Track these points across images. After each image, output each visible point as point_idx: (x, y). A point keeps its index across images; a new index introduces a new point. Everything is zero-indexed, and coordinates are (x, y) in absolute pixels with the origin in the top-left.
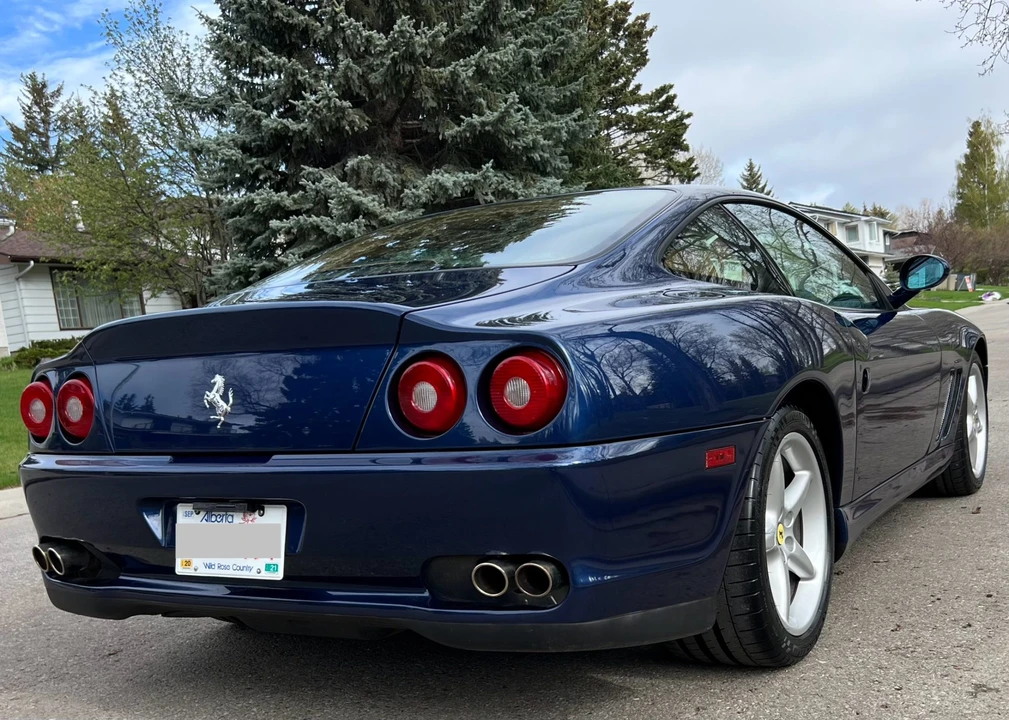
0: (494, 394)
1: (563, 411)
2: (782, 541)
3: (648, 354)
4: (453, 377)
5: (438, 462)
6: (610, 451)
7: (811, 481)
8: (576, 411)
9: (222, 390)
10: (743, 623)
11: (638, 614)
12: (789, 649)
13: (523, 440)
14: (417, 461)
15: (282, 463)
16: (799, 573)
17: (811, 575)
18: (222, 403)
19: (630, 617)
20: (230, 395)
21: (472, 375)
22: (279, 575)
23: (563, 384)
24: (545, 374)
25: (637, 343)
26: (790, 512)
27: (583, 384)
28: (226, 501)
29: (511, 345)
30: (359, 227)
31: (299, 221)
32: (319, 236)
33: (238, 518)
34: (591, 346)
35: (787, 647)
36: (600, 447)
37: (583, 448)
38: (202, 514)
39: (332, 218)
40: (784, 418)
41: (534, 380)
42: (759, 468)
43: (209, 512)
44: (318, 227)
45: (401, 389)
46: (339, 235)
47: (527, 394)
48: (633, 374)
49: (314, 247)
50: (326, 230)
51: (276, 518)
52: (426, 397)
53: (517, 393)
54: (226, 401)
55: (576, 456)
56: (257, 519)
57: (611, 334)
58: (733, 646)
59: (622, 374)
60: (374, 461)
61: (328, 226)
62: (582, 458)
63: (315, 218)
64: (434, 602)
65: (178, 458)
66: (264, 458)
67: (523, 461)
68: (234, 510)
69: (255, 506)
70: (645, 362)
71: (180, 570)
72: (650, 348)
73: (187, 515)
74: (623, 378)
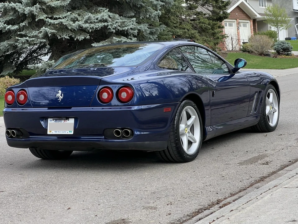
0: (119, 95)
1: (133, 99)
2: (187, 132)
3: (156, 87)
4: (111, 91)
5: (106, 109)
6: (143, 107)
7: (195, 119)
8: (136, 100)
9: (61, 94)
10: (174, 149)
11: (148, 142)
12: (186, 157)
13: (124, 105)
14: (103, 109)
15: (74, 109)
16: (192, 141)
17: (195, 142)
18: (61, 96)
19: (146, 142)
20: (63, 95)
21: (115, 91)
22: (72, 133)
23: (133, 94)
24: (129, 91)
25: (153, 84)
26: (189, 125)
27: (137, 94)
28: (61, 117)
29: (122, 85)
30: (36, 9)
31: (4, 6)
32: (15, 13)
33: (63, 121)
34: (141, 85)
35: (185, 156)
36: (141, 106)
37: (137, 106)
38: (54, 120)
39: (22, 4)
40: (186, 102)
41: (127, 92)
42: (178, 113)
43: (56, 120)
44: (15, 8)
45: (100, 94)
46: (26, 13)
47: (126, 95)
48: (153, 91)
49: (11, 18)
50: (19, 10)
51: (72, 121)
52: (105, 96)
53: (124, 95)
54: (62, 96)
55: (136, 108)
56: (67, 122)
57: (147, 82)
58: (173, 155)
59: (149, 91)
60: (93, 109)
61: (20, 8)
62: (137, 108)
63: (13, 4)
64: (105, 139)
65: (49, 108)
66: (70, 108)
67: (124, 109)
68: (62, 119)
69: (67, 118)
70: (156, 88)
71: (48, 133)
72: (157, 85)
73: (51, 121)
74: (150, 92)
